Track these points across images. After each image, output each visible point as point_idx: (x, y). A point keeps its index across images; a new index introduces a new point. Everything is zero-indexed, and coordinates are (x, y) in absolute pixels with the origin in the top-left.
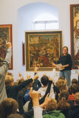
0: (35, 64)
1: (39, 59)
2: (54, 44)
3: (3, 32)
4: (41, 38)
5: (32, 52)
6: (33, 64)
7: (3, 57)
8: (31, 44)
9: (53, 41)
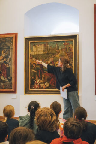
0: (38, 84)
1: (43, 76)
2: (66, 54)
3: (6, 43)
4: (47, 46)
5: (34, 66)
6: (35, 84)
7: (4, 76)
8: (33, 55)
9: (65, 50)
